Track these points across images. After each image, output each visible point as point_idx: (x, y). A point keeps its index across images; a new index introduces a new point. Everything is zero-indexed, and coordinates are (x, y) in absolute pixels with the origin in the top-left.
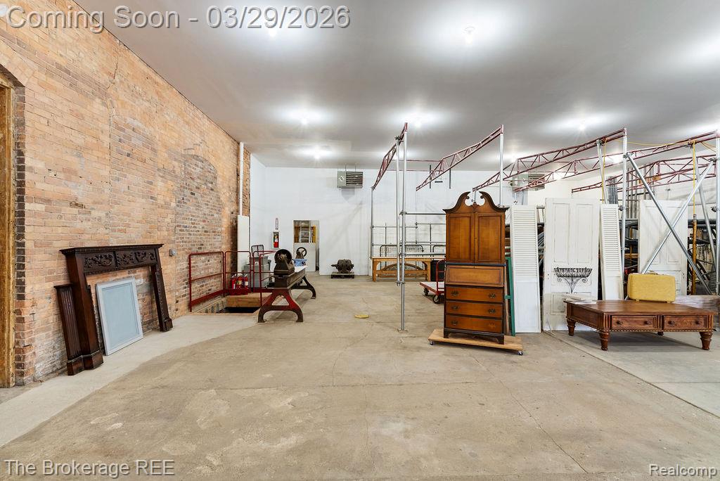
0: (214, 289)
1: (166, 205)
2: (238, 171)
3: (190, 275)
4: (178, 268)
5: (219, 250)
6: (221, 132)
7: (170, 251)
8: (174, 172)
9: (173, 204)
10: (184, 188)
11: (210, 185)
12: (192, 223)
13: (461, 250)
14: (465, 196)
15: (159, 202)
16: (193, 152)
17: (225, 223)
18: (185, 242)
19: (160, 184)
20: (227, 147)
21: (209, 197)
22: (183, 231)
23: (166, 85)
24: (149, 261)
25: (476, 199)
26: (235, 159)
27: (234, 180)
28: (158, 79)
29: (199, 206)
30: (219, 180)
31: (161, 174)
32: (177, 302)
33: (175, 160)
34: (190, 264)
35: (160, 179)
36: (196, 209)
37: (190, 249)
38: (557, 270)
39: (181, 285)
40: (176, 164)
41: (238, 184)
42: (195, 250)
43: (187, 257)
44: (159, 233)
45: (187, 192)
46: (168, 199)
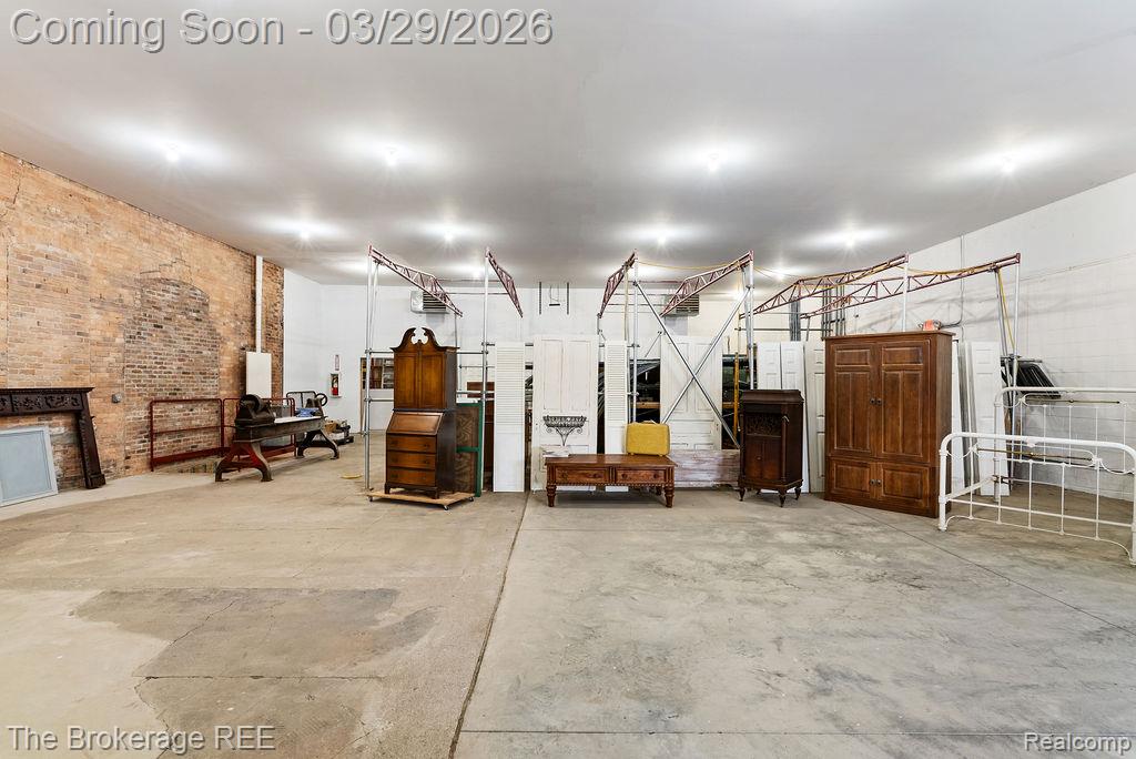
0: (202, 446)
1: (107, 342)
2: (254, 293)
3: (152, 426)
4: (131, 417)
5: (213, 397)
6: (215, 245)
7: (113, 396)
8: (121, 301)
9: (119, 340)
10: (140, 319)
11: (194, 315)
12: (159, 363)
13: (407, 395)
14: (410, 333)
15: (93, 338)
16: (159, 275)
17: (227, 362)
18: (144, 386)
19: (94, 316)
20: (231, 264)
21: (191, 330)
22: (140, 372)
23: (104, 199)
24: (69, 406)
25: (419, 337)
26: (248, 278)
27: (247, 306)
28: (89, 194)
29: (170, 341)
30: (213, 308)
31: (97, 305)
32: (128, 458)
33: (124, 287)
34: (151, 413)
35: (95, 311)
36: (165, 346)
37: (153, 394)
38: (546, 419)
39: (135, 438)
40: (125, 291)
41: (254, 311)
42: (160, 395)
43: (147, 404)
44: (93, 375)
45: (148, 326)
46: (108, 335)
